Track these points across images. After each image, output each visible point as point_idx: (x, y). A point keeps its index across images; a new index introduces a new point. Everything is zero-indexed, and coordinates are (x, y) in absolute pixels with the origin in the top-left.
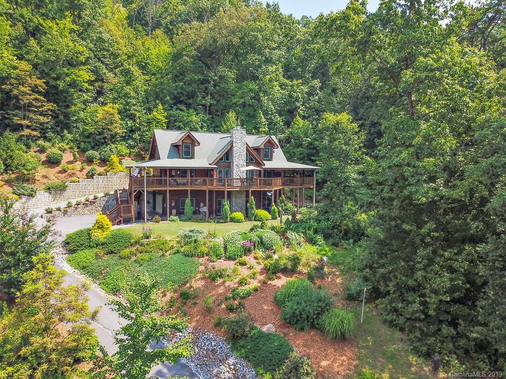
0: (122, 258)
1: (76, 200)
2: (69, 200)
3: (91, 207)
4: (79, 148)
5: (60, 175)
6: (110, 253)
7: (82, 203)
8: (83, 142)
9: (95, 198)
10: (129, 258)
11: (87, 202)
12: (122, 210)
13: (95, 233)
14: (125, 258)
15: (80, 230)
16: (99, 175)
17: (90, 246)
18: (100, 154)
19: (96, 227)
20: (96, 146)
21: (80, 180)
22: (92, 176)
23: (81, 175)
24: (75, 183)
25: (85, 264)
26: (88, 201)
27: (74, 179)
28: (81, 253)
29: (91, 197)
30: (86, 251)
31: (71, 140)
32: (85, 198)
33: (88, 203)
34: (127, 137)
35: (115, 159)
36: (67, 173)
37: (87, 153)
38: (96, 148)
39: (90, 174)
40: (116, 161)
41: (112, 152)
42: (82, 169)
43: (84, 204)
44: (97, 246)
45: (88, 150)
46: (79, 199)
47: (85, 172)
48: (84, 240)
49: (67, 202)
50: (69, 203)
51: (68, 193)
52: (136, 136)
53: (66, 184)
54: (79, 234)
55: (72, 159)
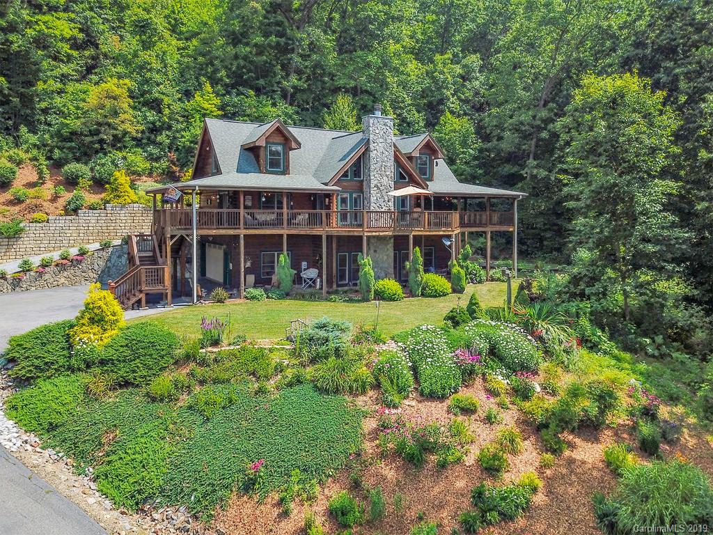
0: (154, 400)
1: (40, 258)
2: (26, 258)
3: (72, 271)
4: (49, 158)
5: (8, 208)
6: (121, 386)
7: (53, 264)
8: (58, 148)
9: (83, 253)
10: (172, 398)
11: (64, 262)
12: (144, 279)
13: (82, 336)
14: (162, 400)
15: (46, 327)
16: (90, 209)
17: (72, 369)
18: (92, 170)
19: (85, 321)
20: (84, 155)
21: (50, 218)
22: (75, 211)
23: (52, 209)
24: (40, 225)
25: (56, 419)
26: (66, 258)
27: (37, 215)
28: (46, 386)
29: (74, 252)
30: (60, 380)
31: (35, 145)
32: (59, 253)
33: (66, 264)
34: (145, 141)
35: (122, 178)
36: (24, 205)
37: (66, 168)
38: (84, 159)
39: (72, 206)
40: (123, 182)
41: (116, 166)
42: (55, 199)
43: (57, 265)
44: (88, 366)
45: (67, 162)
46: (47, 256)
47: (61, 202)
48: (55, 353)
49: (20, 262)
50: (25, 262)
51: (25, 243)
52: (163, 138)
53: (22, 225)
54: (42, 337)
55: (34, 177)
